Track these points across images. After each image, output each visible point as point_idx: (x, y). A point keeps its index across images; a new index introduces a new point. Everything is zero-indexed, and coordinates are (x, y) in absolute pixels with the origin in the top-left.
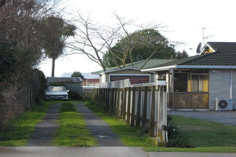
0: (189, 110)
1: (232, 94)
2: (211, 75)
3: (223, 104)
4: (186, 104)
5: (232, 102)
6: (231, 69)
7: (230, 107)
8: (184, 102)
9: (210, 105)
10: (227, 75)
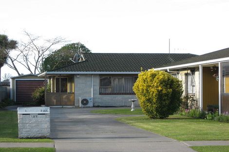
0: (59, 107)
1: (93, 94)
2: (76, 80)
3: (85, 102)
4: (56, 102)
5: (92, 100)
6: (92, 74)
7: (90, 104)
8: (55, 101)
9: (75, 103)
10: (88, 79)
